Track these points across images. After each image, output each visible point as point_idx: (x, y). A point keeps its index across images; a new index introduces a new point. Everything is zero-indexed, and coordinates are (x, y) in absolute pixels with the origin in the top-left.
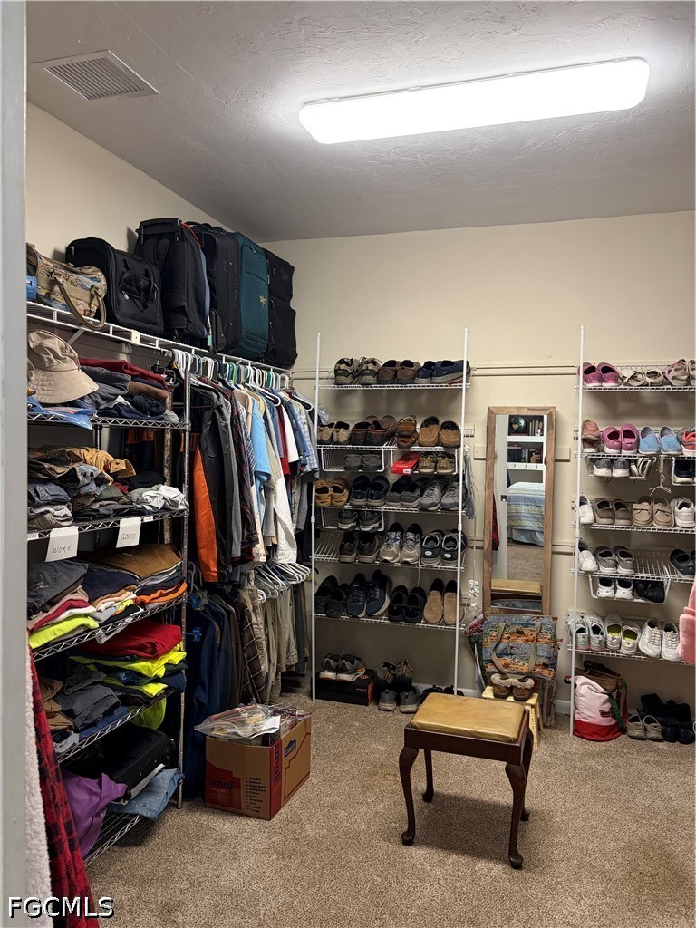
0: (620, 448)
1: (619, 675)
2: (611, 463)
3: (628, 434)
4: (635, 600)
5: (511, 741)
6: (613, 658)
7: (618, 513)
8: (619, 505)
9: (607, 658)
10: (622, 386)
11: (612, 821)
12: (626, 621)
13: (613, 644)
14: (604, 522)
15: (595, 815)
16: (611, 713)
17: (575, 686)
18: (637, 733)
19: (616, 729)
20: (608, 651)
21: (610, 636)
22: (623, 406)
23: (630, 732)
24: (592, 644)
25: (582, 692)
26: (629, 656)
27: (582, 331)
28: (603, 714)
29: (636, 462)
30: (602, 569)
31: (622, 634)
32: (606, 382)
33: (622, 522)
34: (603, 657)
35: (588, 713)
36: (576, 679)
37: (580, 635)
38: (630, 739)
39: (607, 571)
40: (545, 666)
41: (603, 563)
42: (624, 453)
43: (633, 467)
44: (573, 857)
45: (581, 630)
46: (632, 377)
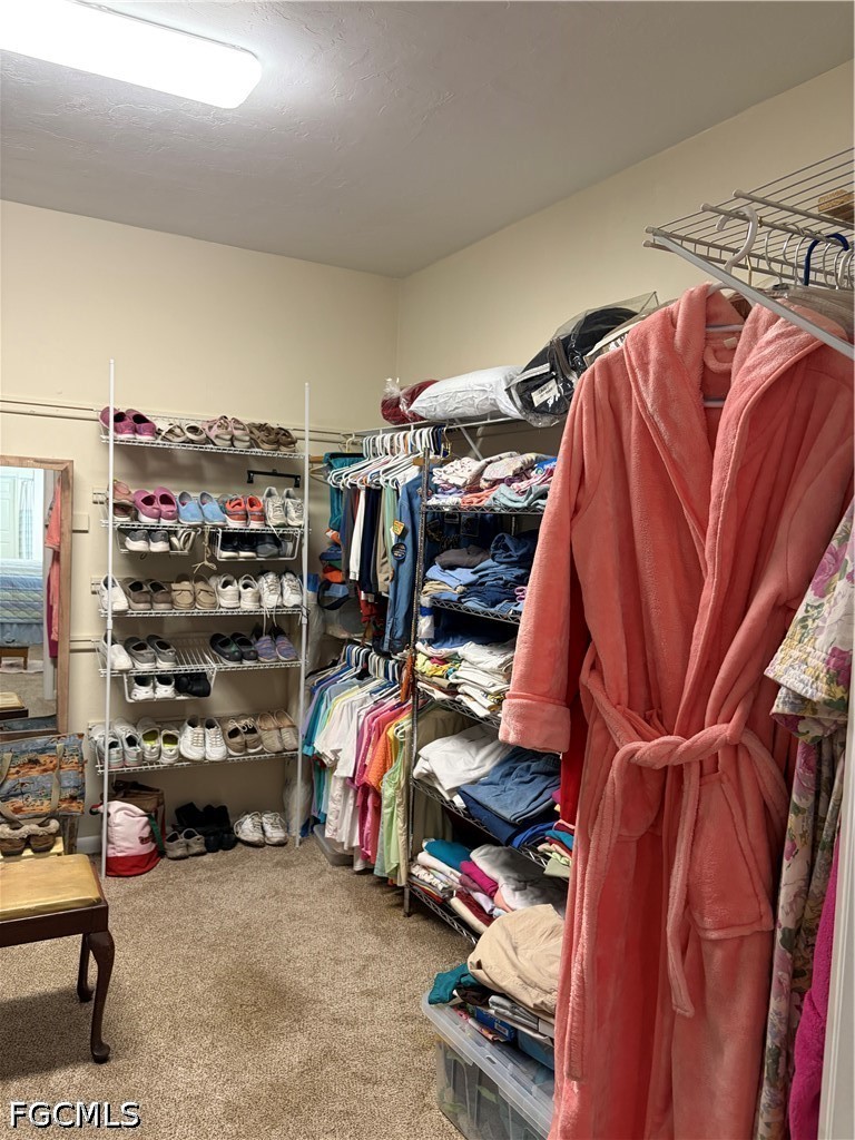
0: (159, 517)
1: (158, 790)
2: (150, 534)
3: (166, 500)
4: (178, 698)
5: (94, 904)
6: (153, 772)
7: (158, 596)
8: (157, 587)
9: (147, 772)
10: (159, 441)
11: (188, 960)
12: (164, 723)
13: (152, 754)
14: (140, 609)
15: (167, 962)
16: (152, 837)
17: (109, 815)
18: (179, 852)
19: (156, 854)
20: (146, 765)
21: (148, 745)
22: (153, 465)
23: (170, 854)
24: (128, 758)
25: (117, 821)
26: (171, 765)
27: (112, 366)
28: (143, 841)
29: (175, 533)
30: (138, 665)
31: (160, 740)
32: (141, 434)
33: (163, 606)
34: (141, 773)
35: (126, 844)
36: (108, 806)
37: (114, 750)
38: (172, 862)
39: (144, 668)
40: (73, 798)
41: (140, 658)
42: (164, 522)
43: (174, 540)
44: (163, 1020)
45: (113, 745)
46: (170, 431)
